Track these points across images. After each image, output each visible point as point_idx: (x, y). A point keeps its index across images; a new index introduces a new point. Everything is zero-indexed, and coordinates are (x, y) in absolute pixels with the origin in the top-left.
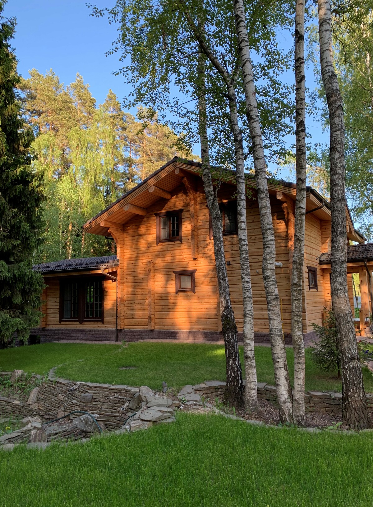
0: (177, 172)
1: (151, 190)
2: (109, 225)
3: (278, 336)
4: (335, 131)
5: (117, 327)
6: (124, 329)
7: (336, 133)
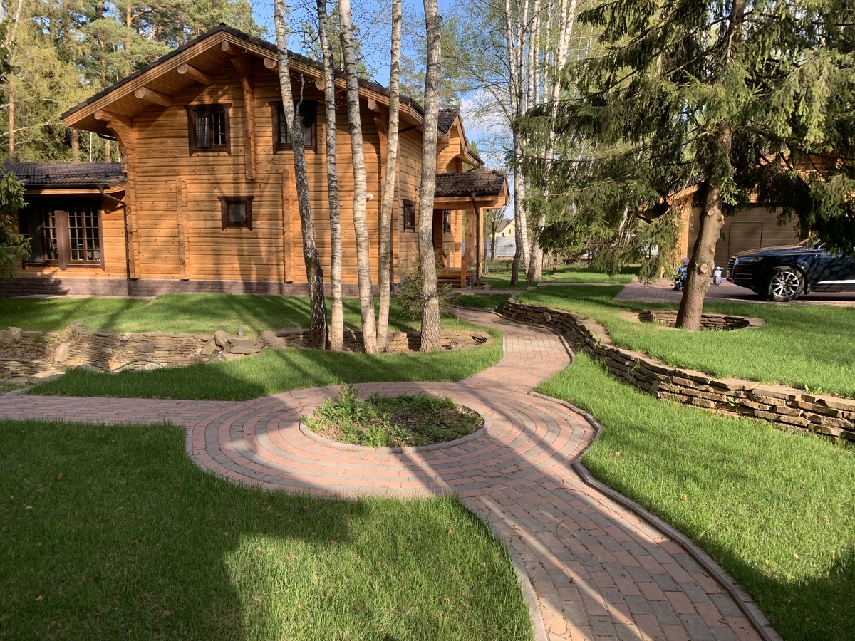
0: (225, 47)
1: (182, 70)
2: (108, 117)
3: (366, 276)
4: (431, 65)
5: (128, 276)
6: (140, 278)
7: (432, 67)
